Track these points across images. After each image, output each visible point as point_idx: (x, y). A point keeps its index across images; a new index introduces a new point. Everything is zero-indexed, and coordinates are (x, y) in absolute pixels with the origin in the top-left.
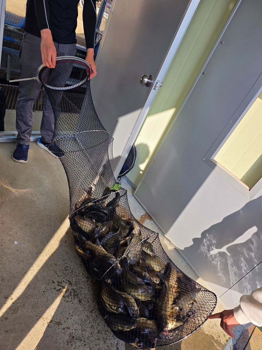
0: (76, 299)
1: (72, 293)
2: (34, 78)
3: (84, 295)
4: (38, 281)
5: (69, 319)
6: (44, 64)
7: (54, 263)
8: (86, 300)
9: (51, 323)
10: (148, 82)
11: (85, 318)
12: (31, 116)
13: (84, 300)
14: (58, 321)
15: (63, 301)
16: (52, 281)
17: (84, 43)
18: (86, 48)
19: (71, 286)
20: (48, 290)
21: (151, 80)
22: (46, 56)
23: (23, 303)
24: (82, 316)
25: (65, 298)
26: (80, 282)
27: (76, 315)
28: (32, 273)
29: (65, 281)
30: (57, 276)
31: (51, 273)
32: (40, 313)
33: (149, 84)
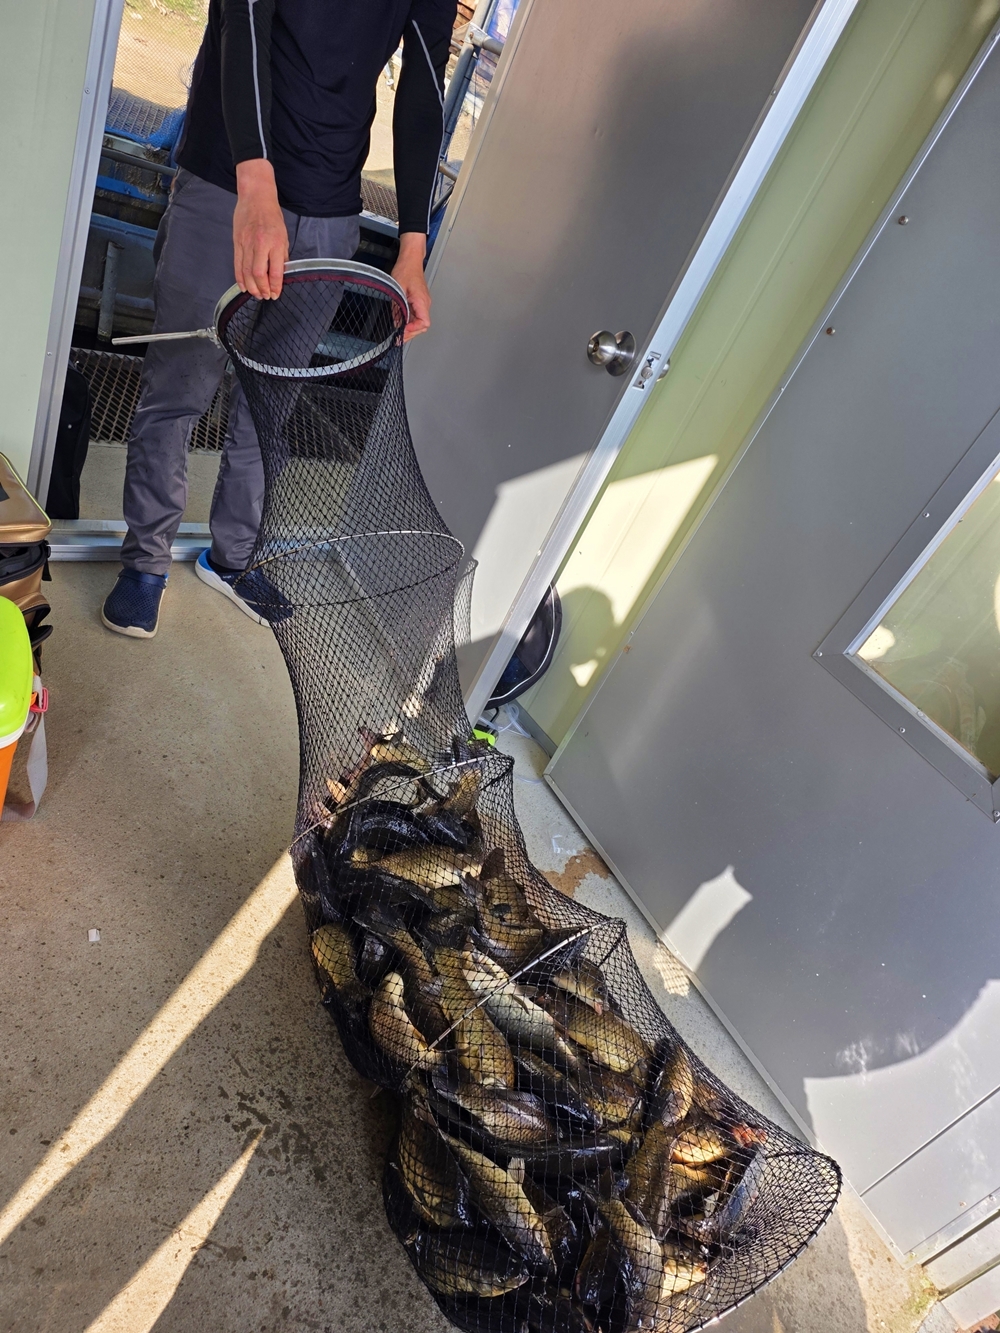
0: (304, 1164)
1: (292, 1142)
2: (202, 333)
3: (335, 1152)
4: (168, 1085)
5: (274, 1240)
6: (242, 285)
7: (229, 1020)
8: (343, 1171)
9: (204, 1251)
10: (615, 359)
11: (335, 1241)
12: (181, 470)
13: (335, 1169)
14: (232, 1243)
15: (257, 1171)
16: (220, 1088)
17: (390, 206)
19: (288, 1113)
20: (202, 1125)
21: (629, 349)
22: (249, 258)
23: (105, 1167)
24: (323, 1233)
25: (265, 1156)
26: (324, 1099)
27: (302, 1225)
28: (145, 1054)
29: (267, 1093)
30: (238, 1070)
31: (215, 1059)
32: (165, 1211)
33: (620, 365)
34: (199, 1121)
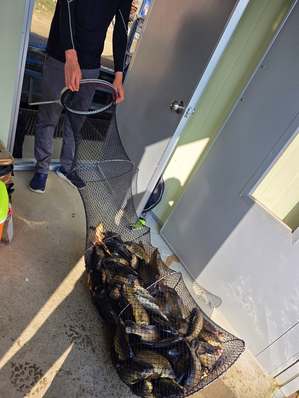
0: (89, 347)
1: (85, 340)
2: (56, 101)
3: (98, 343)
4: (49, 323)
5: (80, 369)
7: (67, 304)
8: (101, 349)
9: (60, 372)
10: (179, 109)
11: (98, 369)
13: (98, 348)
14: (68, 370)
15: (75, 348)
16: (64, 324)
17: (112, 65)
18: (114, 72)
19: (84, 332)
21: (183, 106)
22: (69, 79)
23: (30, 347)
24: (94, 367)
25: (77, 344)
26: (95, 327)
27: (89, 364)
28: (42, 314)
29: (78, 326)
30: (69, 319)
31: (63, 316)
32: (48, 360)
33: (180, 111)
34: (58, 334)
